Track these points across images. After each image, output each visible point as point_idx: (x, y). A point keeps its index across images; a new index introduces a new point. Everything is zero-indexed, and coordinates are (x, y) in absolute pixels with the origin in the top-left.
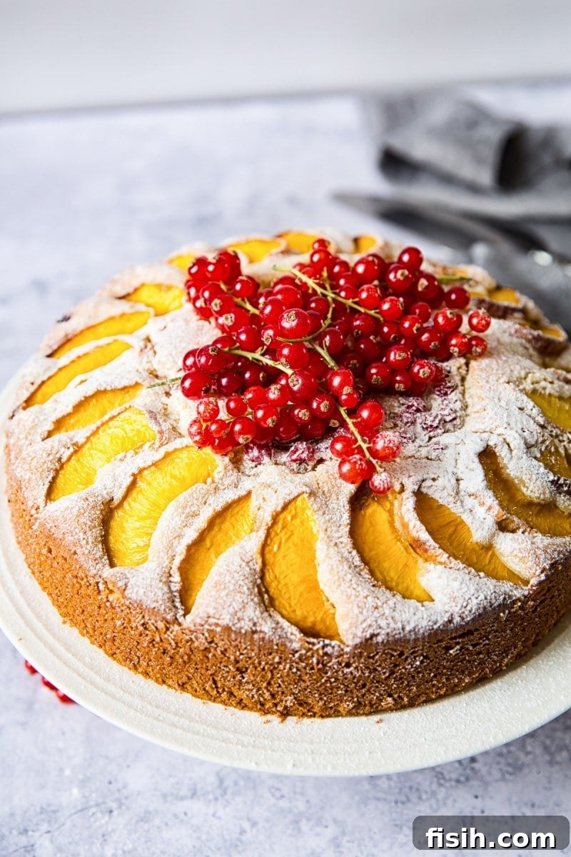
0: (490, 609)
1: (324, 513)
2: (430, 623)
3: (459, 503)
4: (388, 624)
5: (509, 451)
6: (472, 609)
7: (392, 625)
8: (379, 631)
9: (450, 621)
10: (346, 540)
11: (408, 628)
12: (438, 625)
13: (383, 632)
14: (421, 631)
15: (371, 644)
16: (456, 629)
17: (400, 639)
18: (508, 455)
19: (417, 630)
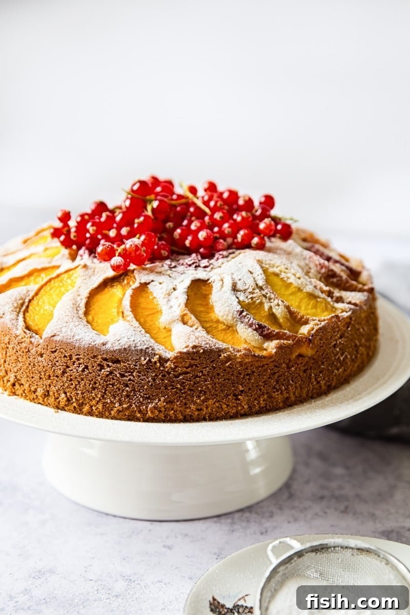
0: (134, 348)
1: (85, 279)
2: (91, 340)
3: (166, 299)
4: (67, 331)
5: (221, 286)
6: (121, 343)
7: (69, 333)
8: (59, 333)
9: (104, 344)
10: (85, 293)
11: (76, 338)
12: (95, 343)
13: (61, 335)
14: (84, 343)
15: (53, 340)
16: (107, 352)
17: (70, 343)
18: (219, 288)
19: (81, 341)
